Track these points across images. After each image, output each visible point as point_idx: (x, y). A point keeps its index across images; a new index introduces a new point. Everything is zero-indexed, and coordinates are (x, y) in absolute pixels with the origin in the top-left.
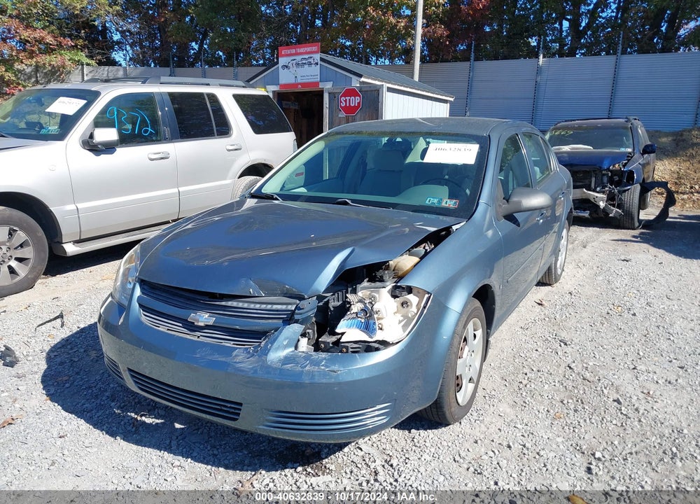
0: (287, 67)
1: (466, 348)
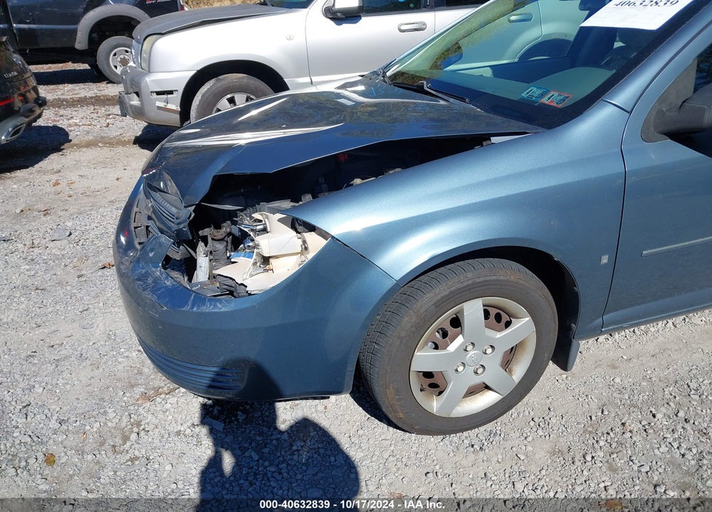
1: (460, 337)
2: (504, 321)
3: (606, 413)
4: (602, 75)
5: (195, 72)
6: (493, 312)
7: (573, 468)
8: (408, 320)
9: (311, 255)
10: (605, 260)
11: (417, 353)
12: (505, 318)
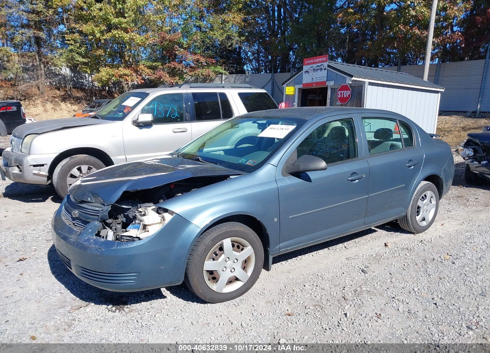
0: (307, 72)
1: (223, 255)
2: (241, 249)
3: (286, 287)
4: (267, 154)
5: (59, 154)
6: (236, 244)
7: (275, 306)
8: (201, 248)
9: (167, 222)
10: (276, 220)
11: (205, 262)
12: (241, 247)
